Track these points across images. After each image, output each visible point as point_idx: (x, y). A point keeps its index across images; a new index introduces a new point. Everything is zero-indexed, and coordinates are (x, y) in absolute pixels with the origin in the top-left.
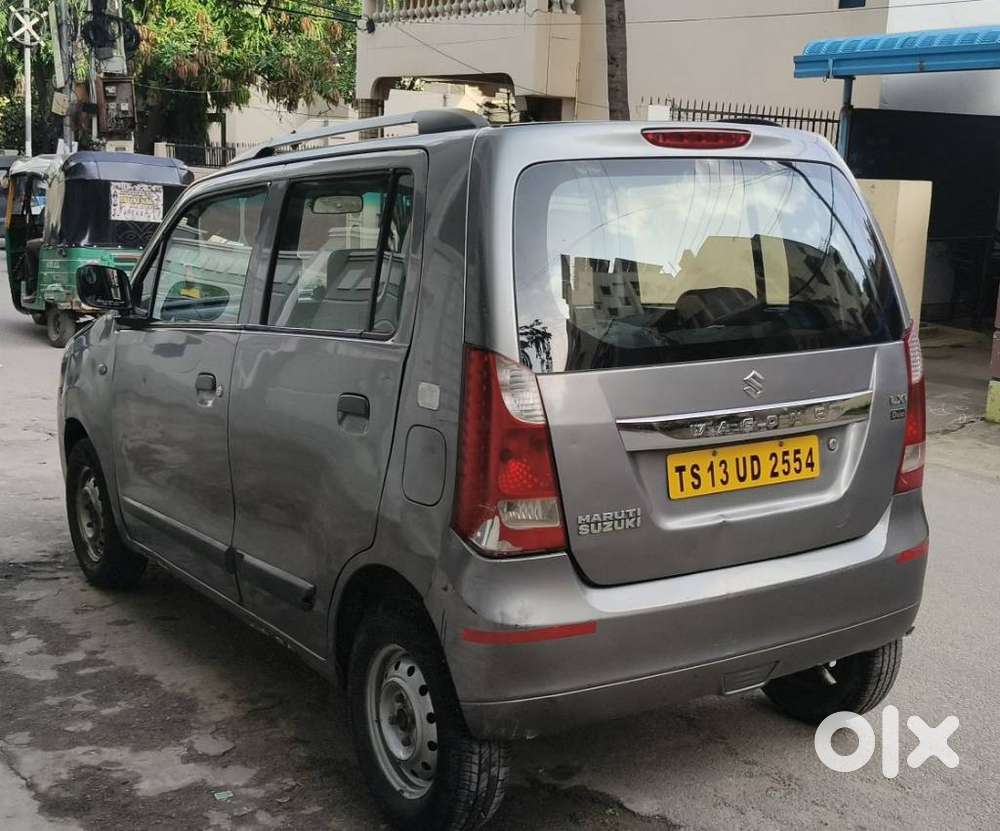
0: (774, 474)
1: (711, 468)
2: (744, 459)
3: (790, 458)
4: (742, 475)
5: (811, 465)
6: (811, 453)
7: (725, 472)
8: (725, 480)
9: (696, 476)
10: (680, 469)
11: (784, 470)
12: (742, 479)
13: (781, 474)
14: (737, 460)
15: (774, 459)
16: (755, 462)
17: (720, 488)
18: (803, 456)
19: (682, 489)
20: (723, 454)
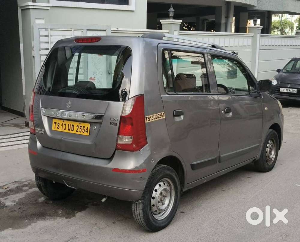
0: (77, 131)
1: (62, 125)
2: (70, 125)
3: (82, 128)
4: (69, 129)
5: (87, 132)
6: (87, 128)
7: (65, 127)
8: (65, 129)
9: (59, 126)
10: (55, 123)
11: (80, 131)
12: (69, 130)
13: (79, 132)
14: (69, 125)
15: (78, 127)
16: (73, 127)
17: (63, 130)
18: (85, 129)
19: (55, 128)
20: (66, 122)
